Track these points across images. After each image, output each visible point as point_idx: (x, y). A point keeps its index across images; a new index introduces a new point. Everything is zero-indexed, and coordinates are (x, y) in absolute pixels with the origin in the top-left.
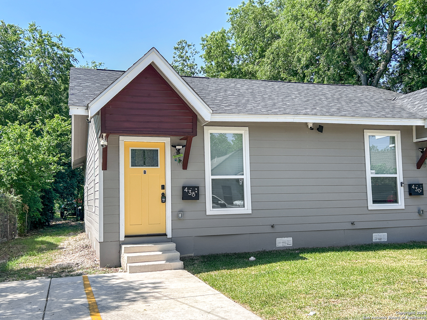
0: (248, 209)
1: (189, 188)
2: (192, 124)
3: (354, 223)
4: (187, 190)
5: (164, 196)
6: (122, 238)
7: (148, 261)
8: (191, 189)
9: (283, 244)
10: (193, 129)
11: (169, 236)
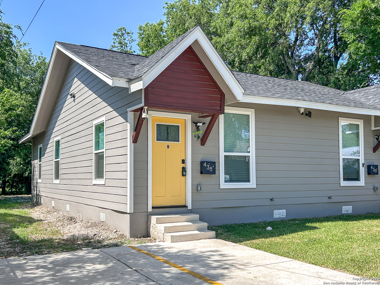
0: (252, 184)
1: (208, 163)
2: (220, 102)
3: (331, 197)
4: (206, 165)
5: (184, 170)
6: (150, 209)
7: (182, 231)
8: (209, 164)
9: (279, 215)
10: (221, 107)
11: (190, 207)
